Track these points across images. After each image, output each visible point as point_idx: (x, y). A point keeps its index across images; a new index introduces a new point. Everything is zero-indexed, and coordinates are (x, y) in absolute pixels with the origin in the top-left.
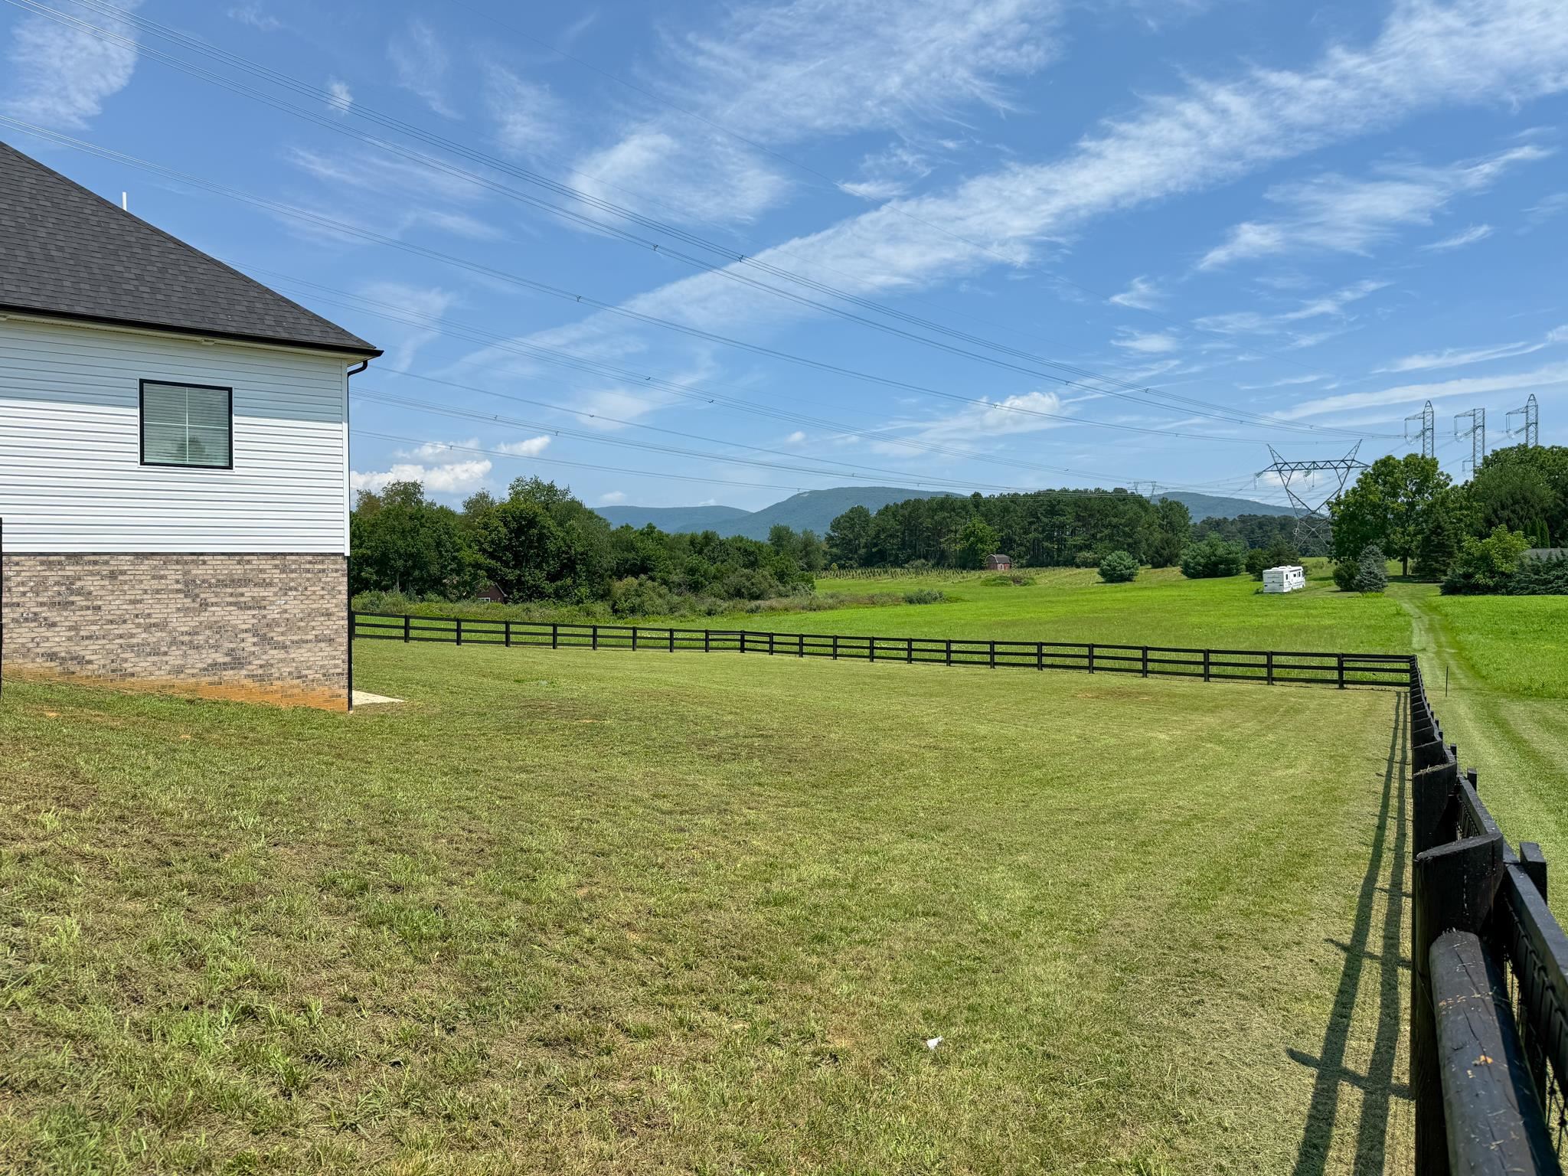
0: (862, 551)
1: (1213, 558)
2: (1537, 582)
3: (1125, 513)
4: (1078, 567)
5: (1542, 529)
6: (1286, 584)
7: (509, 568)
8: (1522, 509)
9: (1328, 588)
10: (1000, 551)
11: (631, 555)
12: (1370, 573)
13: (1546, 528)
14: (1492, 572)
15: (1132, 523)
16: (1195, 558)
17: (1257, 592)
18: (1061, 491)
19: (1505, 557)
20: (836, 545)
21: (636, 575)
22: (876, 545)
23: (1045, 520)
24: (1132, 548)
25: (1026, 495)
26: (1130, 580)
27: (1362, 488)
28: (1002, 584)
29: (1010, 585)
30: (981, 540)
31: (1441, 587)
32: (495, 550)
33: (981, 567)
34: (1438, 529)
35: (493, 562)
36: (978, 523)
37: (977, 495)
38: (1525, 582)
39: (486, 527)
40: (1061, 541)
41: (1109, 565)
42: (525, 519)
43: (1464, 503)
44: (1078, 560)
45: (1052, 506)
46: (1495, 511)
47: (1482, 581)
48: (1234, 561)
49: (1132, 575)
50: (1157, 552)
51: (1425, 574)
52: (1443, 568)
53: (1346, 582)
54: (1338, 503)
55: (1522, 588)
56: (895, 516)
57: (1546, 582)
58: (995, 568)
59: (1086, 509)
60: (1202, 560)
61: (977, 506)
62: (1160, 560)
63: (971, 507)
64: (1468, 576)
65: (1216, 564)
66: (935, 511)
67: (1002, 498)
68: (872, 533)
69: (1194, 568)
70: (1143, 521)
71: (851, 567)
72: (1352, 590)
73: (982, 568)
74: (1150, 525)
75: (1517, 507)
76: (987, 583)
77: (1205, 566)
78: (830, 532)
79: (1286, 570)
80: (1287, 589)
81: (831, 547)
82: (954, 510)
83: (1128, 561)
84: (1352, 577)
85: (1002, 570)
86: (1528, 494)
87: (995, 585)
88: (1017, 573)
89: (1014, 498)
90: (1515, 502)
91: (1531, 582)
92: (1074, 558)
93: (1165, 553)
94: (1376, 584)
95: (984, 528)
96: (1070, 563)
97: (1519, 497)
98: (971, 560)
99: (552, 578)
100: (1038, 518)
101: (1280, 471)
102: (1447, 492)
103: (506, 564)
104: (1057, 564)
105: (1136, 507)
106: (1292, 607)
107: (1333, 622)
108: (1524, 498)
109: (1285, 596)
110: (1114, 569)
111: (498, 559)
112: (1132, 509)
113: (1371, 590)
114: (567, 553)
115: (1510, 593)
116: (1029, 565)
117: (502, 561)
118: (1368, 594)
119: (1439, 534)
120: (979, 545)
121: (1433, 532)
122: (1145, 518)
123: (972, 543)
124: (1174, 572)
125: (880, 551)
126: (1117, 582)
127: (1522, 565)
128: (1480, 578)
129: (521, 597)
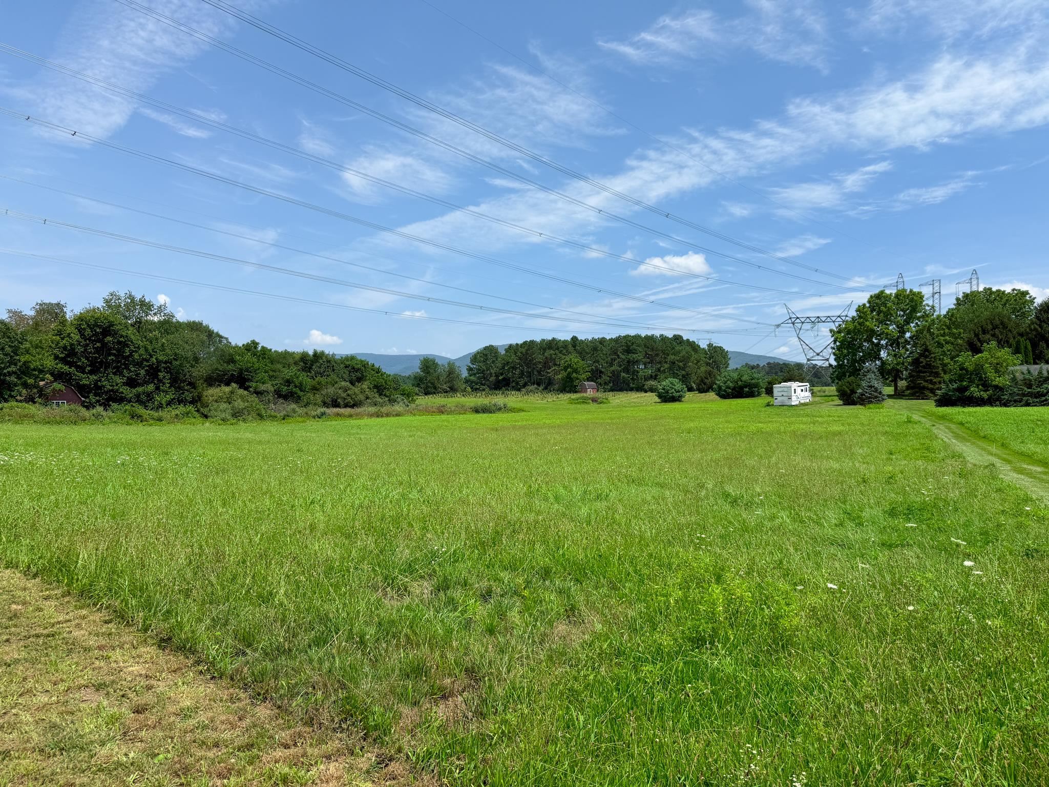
0: (493, 379)
1: (740, 383)
2: (1030, 395)
3: (679, 352)
4: (646, 392)
5: (1026, 347)
6: (794, 398)
7: (84, 372)
8: (1002, 333)
9: (831, 403)
10: (588, 380)
11: (231, 367)
12: (871, 387)
13: (1029, 347)
14: (986, 385)
15: (685, 360)
16: (725, 383)
17: (768, 405)
18: (635, 336)
19: (997, 371)
20: (475, 374)
21: (228, 384)
22: (502, 374)
23: (623, 357)
24: (685, 379)
25: (611, 340)
26: (680, 401)
27: (860, 317)
28: (583, 402)
29: (589, 403)
30: (576, 371)
31: (936, 401)
32: (67, 356)
33: (574, 390)
34: (926, 352)
35: (66, 368)
36: (573, 358)
37: (574, 339)
38: (1018, 395)
39: (59, 333)
40: (635, 372)
41: (664, 389)
42: (100, 327)
43: (947, 331)
44: (646, 387)
45: (628, 346)
46: (977, 335)
47: (977, 394)
48: (756, 385)
49: (680, 397)
50: (702, 381)
51: (916, 391)
52: (930, 386)
53: (848, 398)
54: (839, 332)
55: (1015, 401)
56: (516, 353)
57: (1039, 395)
58: (586, 392)
59: (652, 349)
60: (731, 385)
61: (574, 346)
62: (704, 388)
63: (570, 348)
64: (962, 390)
65: (742, 388)
66: (545, 350)
67: (594, 341)
68: (500, 365)
69: (725, 391)
70: (693, 358)
71: (484, 390)
72: (853, 403)
73: (576, 392)
74: (698, 362)
75: (997, 331)
76: (572, 401)
77: (734, 389)
78: (470, 364)
79: (794, 385)
80: (795, 402)
81: (470, 376)
82: (558, 349)
83: (678, 385)
84: (853, 392)
85: (590, 393)
86: (1006, 320)
87: (578, 403)
88: (600, 395)
89: (602, 341)
90: (995, 327)
91: (1024, 395)
92: (644, 385)
93: (708, 381)
94: (876, 397)
95: (578, 362)
96: (640, 389)
97: (998, 322)
98: (569, 386)
99: (132, 383)
100: (618, 356)
101: (793, 323)
102: (933, 320)
103: (81, 369)
104: (631, 390)
105: (688, 348)
106: (799, 416)
107: (842, 428)
108: (1002, 323)
109: (794, 408)
110: (667, 392)
111: (70, 364)
112: (684, 350)
113: (871, 402)
114: (147, 361)
115: (1005, 405)
116: (612, 390)
117: (77, 367)
118: (871, 406)
119: (926, 357)
120: (574, 375)
121: (921, 355)
122: (694, 356)
123: (569, 373)
124: (712, 395)
125: (504, 379)
126: (670, 401)
127: (1014, 379)
128: (975, 391)
129: (98, 401)
